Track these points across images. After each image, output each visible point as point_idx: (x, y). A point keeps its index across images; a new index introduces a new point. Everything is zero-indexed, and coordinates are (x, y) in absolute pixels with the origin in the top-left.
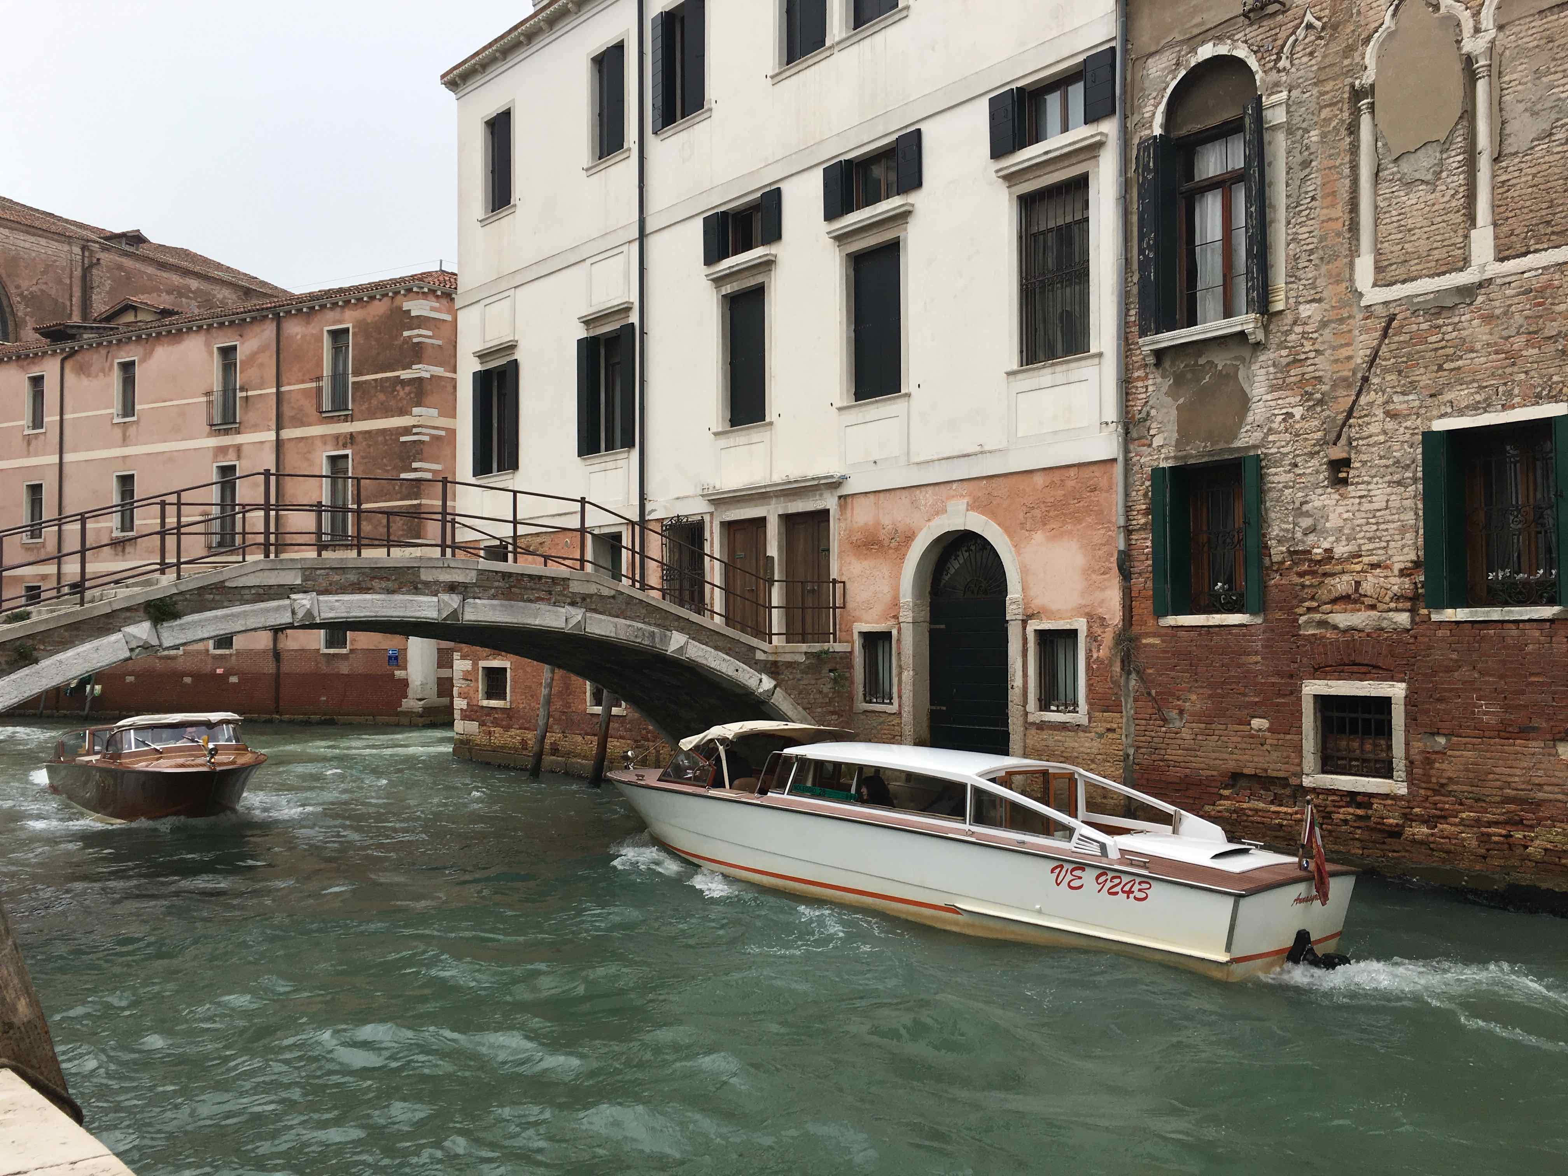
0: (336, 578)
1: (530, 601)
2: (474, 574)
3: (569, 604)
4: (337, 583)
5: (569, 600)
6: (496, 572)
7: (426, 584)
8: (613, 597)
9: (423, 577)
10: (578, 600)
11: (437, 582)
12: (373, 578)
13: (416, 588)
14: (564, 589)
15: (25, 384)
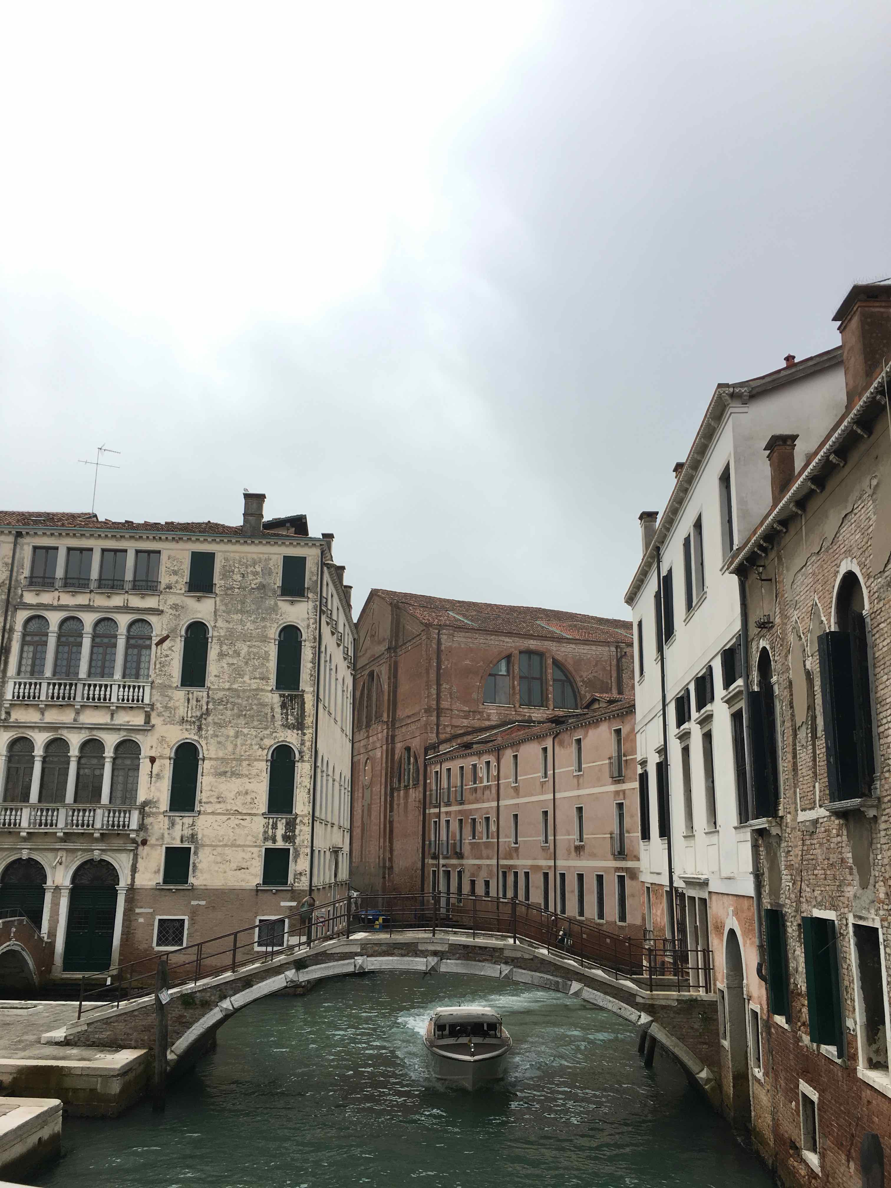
0: (377, 948)
1: (480, 961)
2: (447, 946)
3: (504, 963)
4: (377, 951)
5: (504, 961)
6: (460, 945)
7: (422, 951)
8: (532, 959)
9: (420, 948)
10: (509, 961)
11: (427, 951)
12: (394, 949)
13: (416, 954)
15: (540, 752)
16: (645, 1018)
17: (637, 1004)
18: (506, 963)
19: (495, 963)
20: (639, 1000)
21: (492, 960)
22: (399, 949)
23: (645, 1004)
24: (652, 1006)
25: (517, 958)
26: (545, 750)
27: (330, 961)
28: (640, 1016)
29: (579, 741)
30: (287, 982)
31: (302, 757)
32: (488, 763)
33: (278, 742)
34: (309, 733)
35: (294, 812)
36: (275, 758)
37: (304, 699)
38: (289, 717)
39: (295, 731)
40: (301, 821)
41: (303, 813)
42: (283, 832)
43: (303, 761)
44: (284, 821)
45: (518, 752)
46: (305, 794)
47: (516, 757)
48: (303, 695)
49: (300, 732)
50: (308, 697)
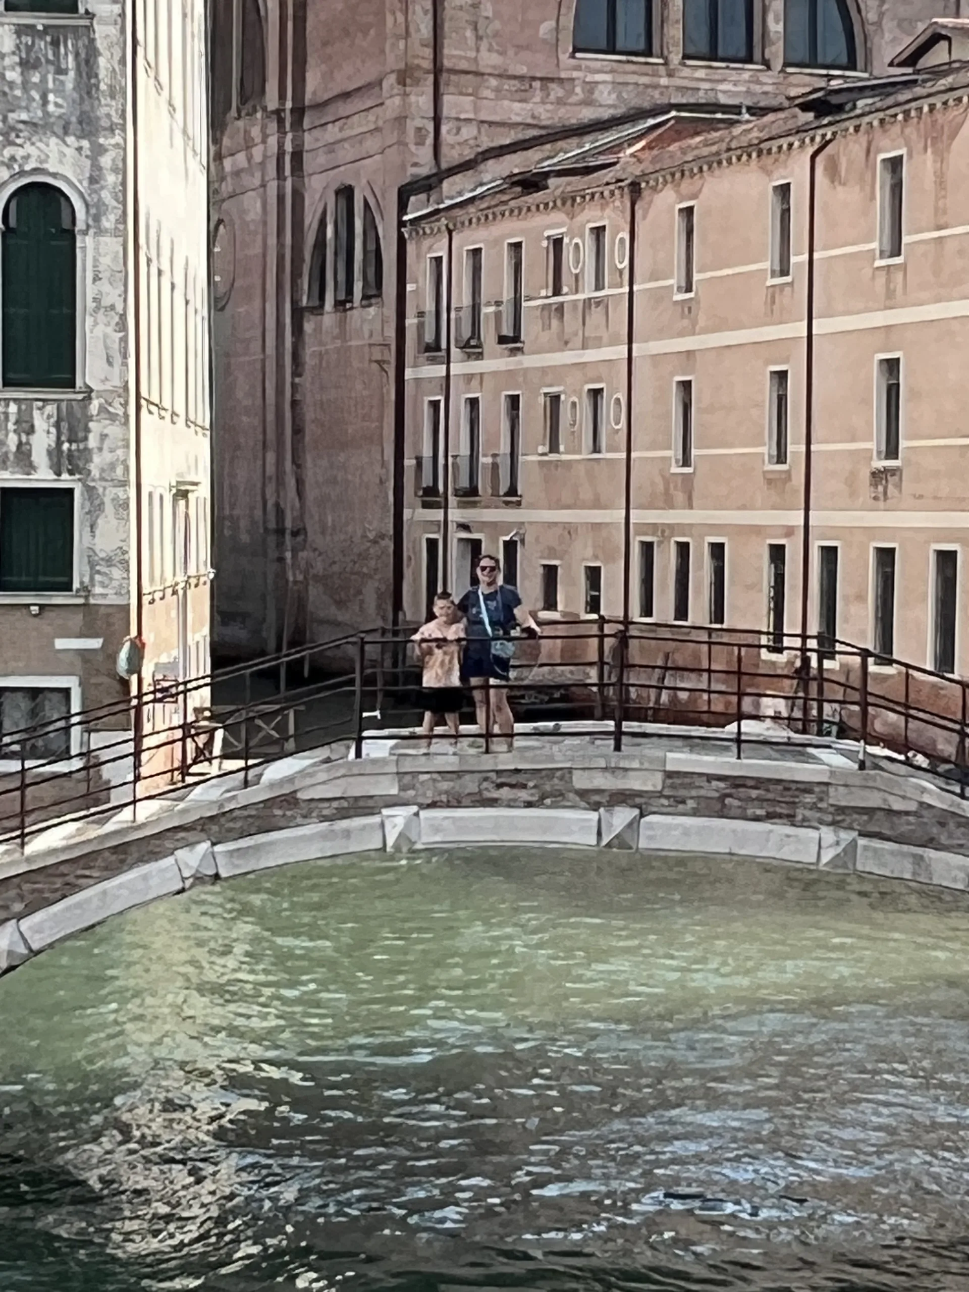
0: (446, 785)
1: (757, 818)
3: (828, 824)
5: (828, 818)
6: (699, 775)
7: (582, 792)
9: (576, 784)
10: (845, 817)
11: (599, 791)
12: (501, 786)
13: (567, 799)
14: (821, 800)
15: (771, 200)
21: (793, 816)
22: (513, 787)
25: (867, 811)
26: (784, 191)
29: (896, 166)
30: (184, 879)
31: (97, 219)
32: (599, 232)
33: (22, 173)
34: (117, 146)
35: (79, 383)
36: (13, 222)
37: (92, 41)
38: (51, 97)
39: (70, 140)
40: (102, 409)
41: (108, 386)
42: (52, 440)
43: (100, 232)
44: (51, 409)
45: (694, 196)
46: (109, 330)
47: (688, 212)
48: (89, 28)
49: (85, 144)
50: (103, 33)
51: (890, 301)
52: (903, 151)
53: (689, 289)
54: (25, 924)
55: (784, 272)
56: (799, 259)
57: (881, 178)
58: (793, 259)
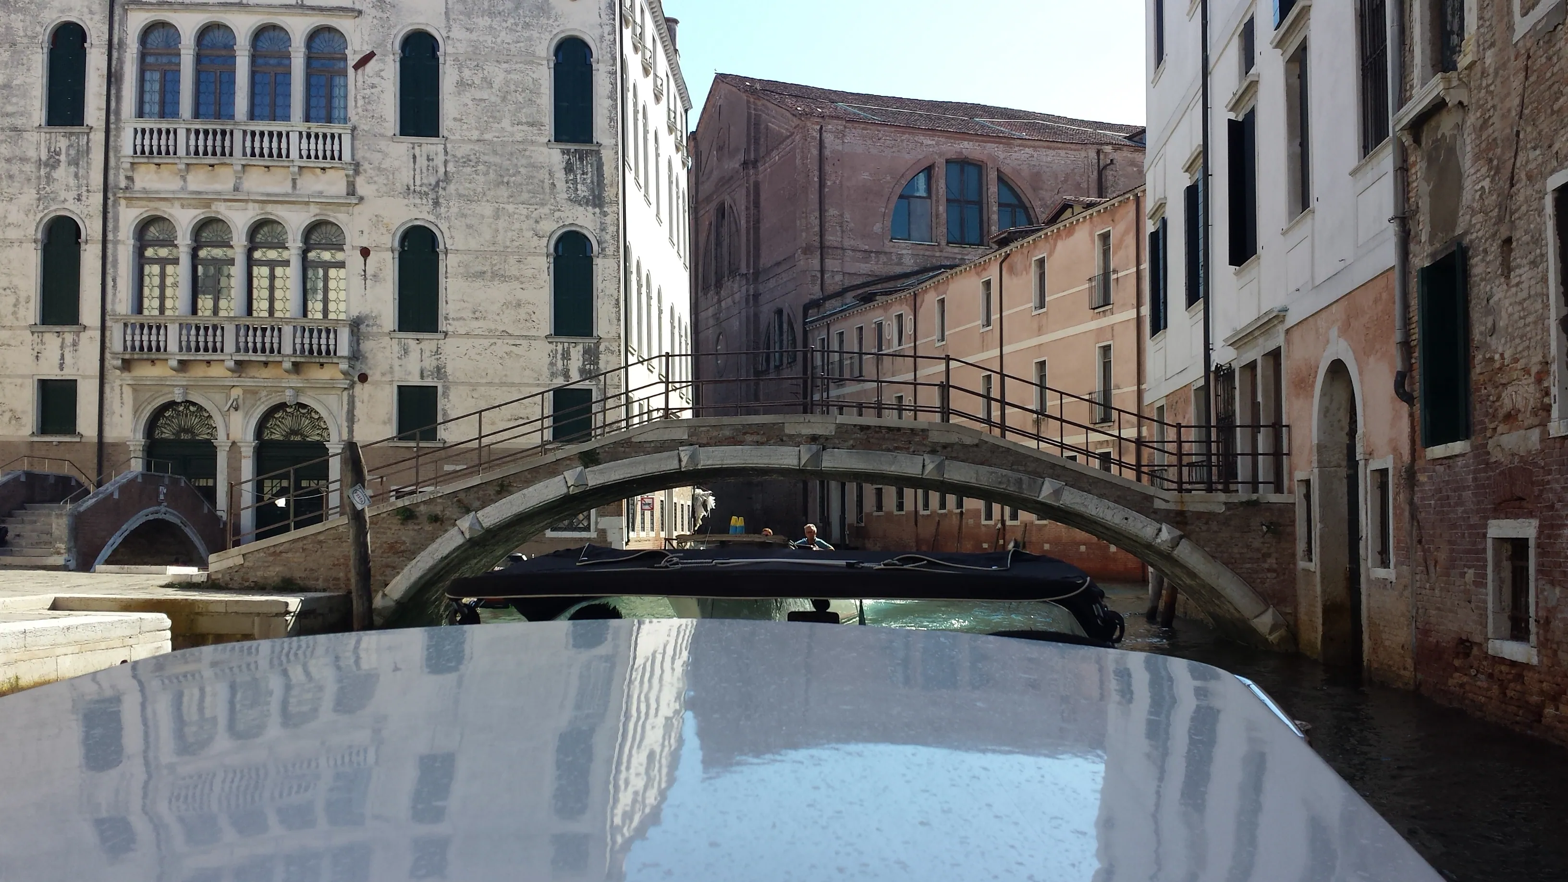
0: (715, 434)
1: (889, 450)
2: (833, 427)
3: (929, 453)
4: (716, 437)
5: (928, 449)
6: (855, 426)
7: (791, 436)
8: (977, 445)
9: (787, 431)
10: (939, 449)
11: (800, 435)
12: (745, 434)
13: (782, 440)
14: (924, 439)
15: (981, 288)
16: (1166, 534)
17: (1156, 511)
18: (933, 452)
19: (914, 453)
20: (1158, 504)
21: (908, 448)
22: (752, 434)
23: (1168, 511)
24: (1181, 513)
25: (951, 445)
26: (988, 284)
27: (637, 453)
28: (1160, 530)
29: (1041, 263)
30: (569, 487)
31: (603, 250)
32: (900, 317)
33: (564, 226)
34: (613, 212)
35: (595, 334)
36: (560, 253)
37: (601, 158)
38: (579, 186)
39: (590, 208)
40: (607, 348)
41: (610, 336)
42: (580, 364)
43: (605, 256)
44: (580, 347)
45: (945, 293)
46: (611, 306)
47: (942, 301)
48: (598, 152)
49: (597, 210)
50: (607, 155)
51: (1040, 331)
52: (1045, 255)
53: (943, 340)
54: (480, 514)
55: (988, 324)
56: (995, 317)
57: (1033, 270)
58: (993, 318)
